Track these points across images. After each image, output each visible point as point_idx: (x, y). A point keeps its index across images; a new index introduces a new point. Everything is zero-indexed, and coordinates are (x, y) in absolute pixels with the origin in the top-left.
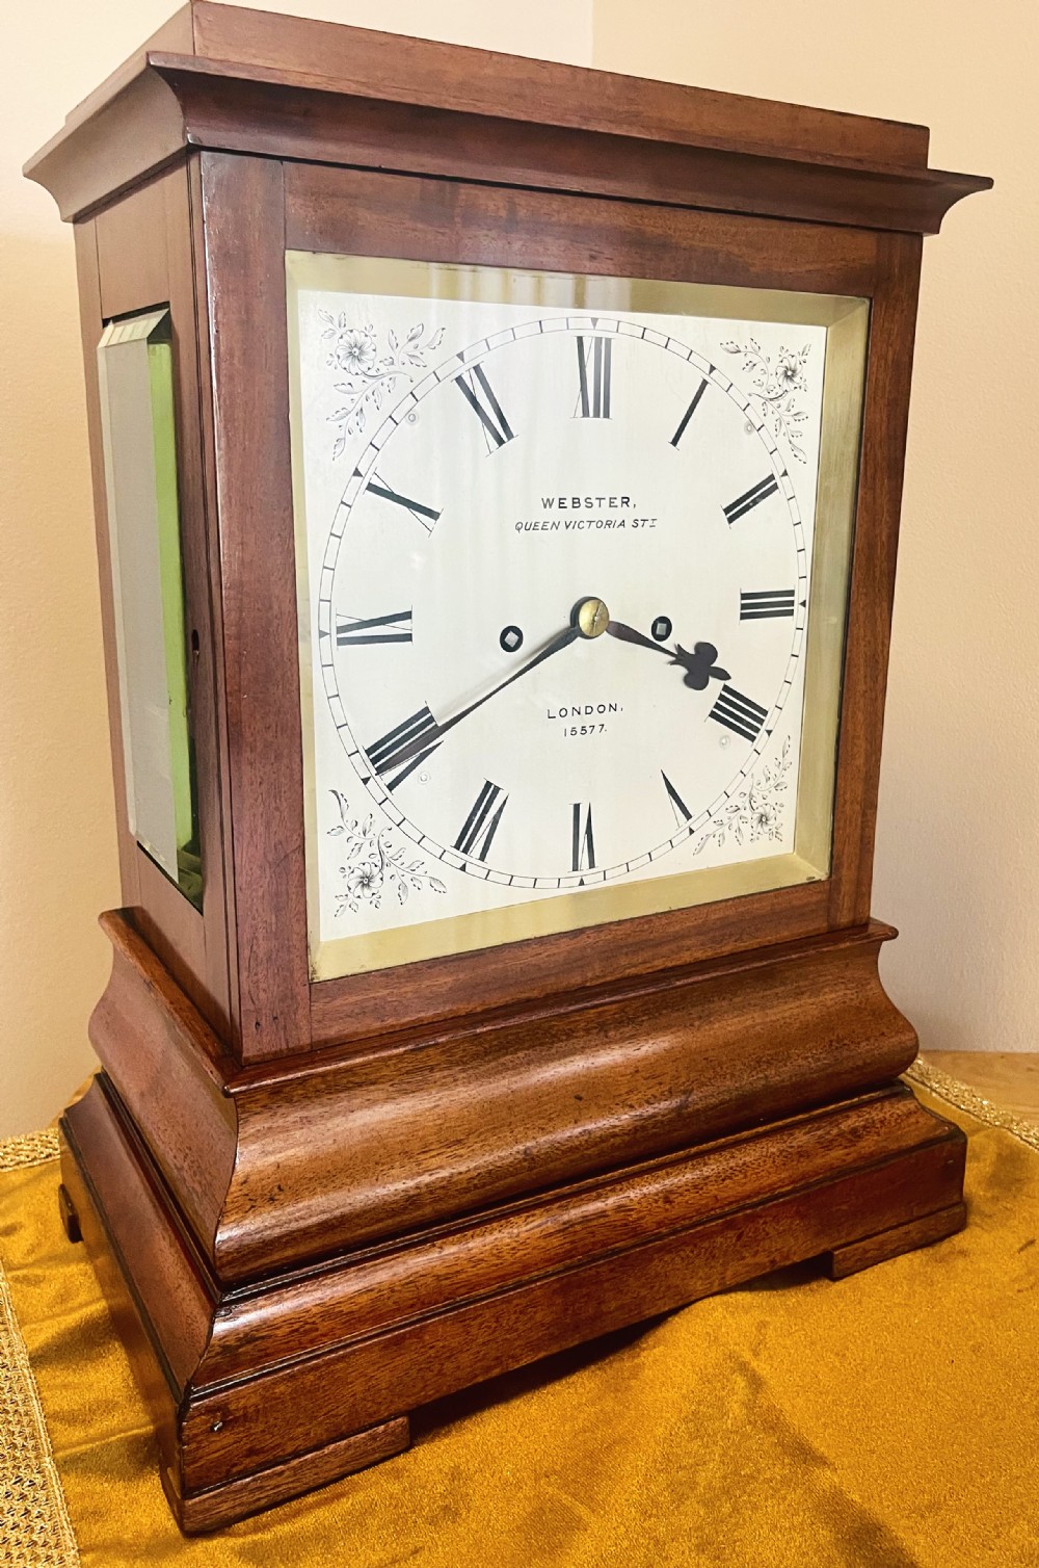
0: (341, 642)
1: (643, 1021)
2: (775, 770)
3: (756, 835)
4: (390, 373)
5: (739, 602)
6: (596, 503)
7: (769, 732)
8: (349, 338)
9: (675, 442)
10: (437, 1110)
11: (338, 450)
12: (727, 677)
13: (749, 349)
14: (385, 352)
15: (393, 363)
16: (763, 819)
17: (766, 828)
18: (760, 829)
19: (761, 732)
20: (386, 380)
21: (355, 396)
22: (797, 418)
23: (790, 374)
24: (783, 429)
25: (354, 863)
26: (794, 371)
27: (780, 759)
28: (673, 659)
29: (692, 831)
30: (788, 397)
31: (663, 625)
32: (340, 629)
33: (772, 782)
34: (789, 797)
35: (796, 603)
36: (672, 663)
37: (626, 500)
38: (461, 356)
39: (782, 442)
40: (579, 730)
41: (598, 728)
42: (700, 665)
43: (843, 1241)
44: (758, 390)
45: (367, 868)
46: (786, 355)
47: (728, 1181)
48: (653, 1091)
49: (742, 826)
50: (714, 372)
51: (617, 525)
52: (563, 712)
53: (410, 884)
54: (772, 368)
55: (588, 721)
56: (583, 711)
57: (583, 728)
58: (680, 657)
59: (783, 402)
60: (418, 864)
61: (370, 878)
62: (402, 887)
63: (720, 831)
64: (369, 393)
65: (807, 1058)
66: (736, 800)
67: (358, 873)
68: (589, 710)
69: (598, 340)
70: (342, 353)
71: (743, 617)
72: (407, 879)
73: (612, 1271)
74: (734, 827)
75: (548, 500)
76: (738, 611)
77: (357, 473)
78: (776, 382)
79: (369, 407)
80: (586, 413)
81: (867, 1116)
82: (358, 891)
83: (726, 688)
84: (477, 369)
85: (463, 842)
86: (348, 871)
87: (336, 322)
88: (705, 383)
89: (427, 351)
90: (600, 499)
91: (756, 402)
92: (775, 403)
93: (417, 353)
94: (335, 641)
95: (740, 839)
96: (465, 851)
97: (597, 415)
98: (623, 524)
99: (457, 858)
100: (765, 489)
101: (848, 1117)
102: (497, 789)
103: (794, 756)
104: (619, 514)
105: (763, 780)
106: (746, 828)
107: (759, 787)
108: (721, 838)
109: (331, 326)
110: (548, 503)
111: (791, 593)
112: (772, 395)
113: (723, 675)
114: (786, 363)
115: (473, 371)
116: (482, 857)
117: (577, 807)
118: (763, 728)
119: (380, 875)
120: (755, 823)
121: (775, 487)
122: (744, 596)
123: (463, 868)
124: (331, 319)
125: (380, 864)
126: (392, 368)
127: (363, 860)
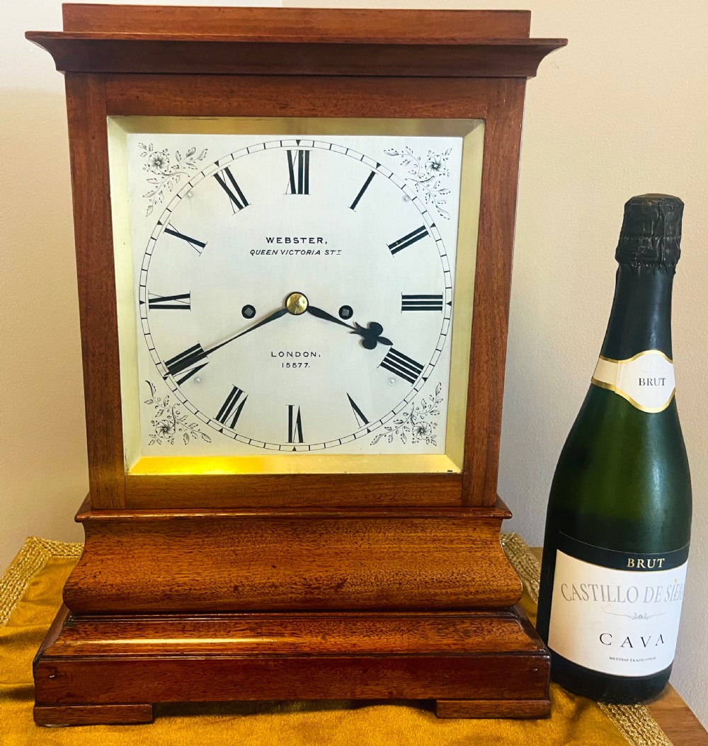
0: (151, 307)
1: (322, 534)
2: (429, 402)
3: (416, 439)
4: (177, 173)
5: (401, 300)
6: (301, 241)
7: (425, 379)
8: (155, 156)
9: (353, 207)
10: (191, 554)
11: (149, 212)
12: (392, 344)
13: (405, 152)
14: (174, 162)
15: (178, 168)
16: (421, 431)
17: (424, 437)
18: (419, 436)
19: (419, 378)
20: (175, 177)
21: (158, 185)
22: (441, 192)
23: (436, 166)
24: (432, 199)
25: (159, 419)
26: (439, 165)
27: (434, 396)
28: (352, 330)
29: (369, 431)
30: (434, 180)
31: (346, 312)
32: (150, 301)
33: (427, 409)
34: (441, 420)
35: (444, 303)
36: (352, 333)
37: (320, 240)
38: (217, 163)
39: (431, 208)
40: (291, 365)
41: (303, 365)
42: (371, 335)
43: (444, 696)
44: (413, 177)
45: (166, 423)
46: (433, 155)
47: (366, 638)
48: (321, 574)
49: (405, 433)
50: (380, 167)
51: (315, 253)
52: (281, 354)
53: (190, 435)
54: (422, 163)
55: (297, 360)
56: (294, 354)
57: (294, 364)
58: (358, 330)
59: (432, 183)
60: (194, 425)
61: (168, 428)
62: (186, 435)
63: (390, 434)
64: (166, 183)
65: (432, 579)
66: (400, 417)
67: (161, 425)
68: (298, 354)
69: (301, 152)
70: (151, 164)
71: (404, 309)
72: (189, 432)
73: (276, 666)
74: (400, 432)
75: (270, 239)
76: (400, 306)
77: (159, 223)
78: (426, 172)
79: (166, 191)
80: (293, 192)
81: (478, 625)
82: (161, 434)
83: (392, 350)
84: (227, 170)
85: (222, 416)
86: (156, 423)
87: (148, 149)
88: (373, 174)
89: (197, 161)
90: (303, 239)
91: (411, 184)
92: (426, 184)
93: (192, 162)
94: (148, 307)
95: (405, 441)
96: (222, 422)
97: (300, 192)
98: (319, 252)
99: (218, 425)
100: (420, 233)
101: (463, 622)
102: (241, 392)
103: (444, 394)
104: (316, 247)
105: (421, 408)
106: (409, 435)
107: (418, 411)
108: (390, 438)
109: (145, 151)
110: (270, 240)
111: (441, 297)
112: (423, 179)
113: (387, 342)
114: (432, 160)
115: (224, 171)
116: (232, 426)
117: (291, 408)
118: (420, 376)
119: (173, 428)
120: (415, 433)
121: (426, 233)
122: (404, 297)
123: (221, 431)
124: (145, 147)
125: (173, 422)
126: (178, 170)
127: (164, 419)
